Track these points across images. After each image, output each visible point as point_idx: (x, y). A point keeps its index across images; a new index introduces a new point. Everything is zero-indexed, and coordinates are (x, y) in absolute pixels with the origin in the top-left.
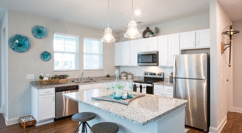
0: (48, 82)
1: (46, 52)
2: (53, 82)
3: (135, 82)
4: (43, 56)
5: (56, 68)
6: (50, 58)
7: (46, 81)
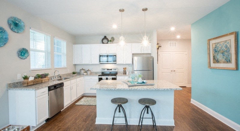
0: (33, 82)
1: (24, 49)
2: (38, 82)
3: (99, 76)
4: (20, 54)
5: (33, 67)
6: (28, 56)
7: (32, 81)
